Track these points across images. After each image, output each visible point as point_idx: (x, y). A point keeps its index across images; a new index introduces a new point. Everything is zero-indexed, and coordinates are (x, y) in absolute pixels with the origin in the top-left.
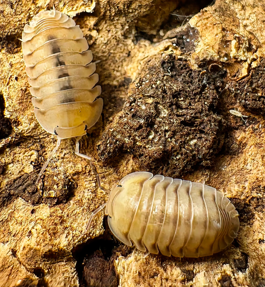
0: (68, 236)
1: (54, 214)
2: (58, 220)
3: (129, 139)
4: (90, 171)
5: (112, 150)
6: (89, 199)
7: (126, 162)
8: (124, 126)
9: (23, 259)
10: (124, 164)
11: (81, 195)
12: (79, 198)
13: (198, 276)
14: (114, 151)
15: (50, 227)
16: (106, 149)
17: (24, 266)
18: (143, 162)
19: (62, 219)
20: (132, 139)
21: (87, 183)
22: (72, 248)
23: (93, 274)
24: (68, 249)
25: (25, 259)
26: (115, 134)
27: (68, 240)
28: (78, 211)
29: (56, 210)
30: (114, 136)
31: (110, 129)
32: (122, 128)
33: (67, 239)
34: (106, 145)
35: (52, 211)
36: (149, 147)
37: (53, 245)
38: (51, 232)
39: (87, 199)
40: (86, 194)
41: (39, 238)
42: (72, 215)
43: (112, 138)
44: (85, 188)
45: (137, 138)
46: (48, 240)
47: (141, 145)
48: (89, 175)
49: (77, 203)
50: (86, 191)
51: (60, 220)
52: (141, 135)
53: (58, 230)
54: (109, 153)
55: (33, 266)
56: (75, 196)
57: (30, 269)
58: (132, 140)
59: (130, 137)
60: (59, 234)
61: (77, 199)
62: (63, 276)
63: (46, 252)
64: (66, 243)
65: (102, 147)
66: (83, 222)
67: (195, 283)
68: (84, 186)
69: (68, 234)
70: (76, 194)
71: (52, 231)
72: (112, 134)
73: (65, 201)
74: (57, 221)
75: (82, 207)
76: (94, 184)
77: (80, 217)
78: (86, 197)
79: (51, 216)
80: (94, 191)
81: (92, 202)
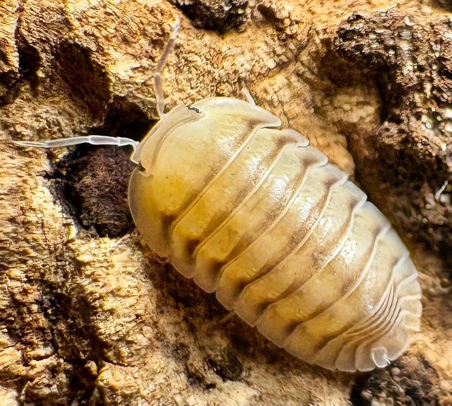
0: (139, 72)
1: (159, 14)
2: (155, 31)
3: (414, 71)
4: (292, 37)
5: (366, 50)
6: (235, 72)
7: (362, 99)
8: (436, 42)
9: (31, 9)
10: (354, 99)
11: (234, 51)
12: (224, 49)
13: (240, 386)
14: (370, 56)
15: (131, 22)
16: (361, 35)
17: (19, 21)
18: (387, 133)
19: (162, 38)
20: (418, 77)
21: (265, 48)
22: (123, 95)
23: (101, 174)
24: (116, 88)
25: (35, 14)
26: (406, 34)
27: (131, 77)
28: (199, 63)
29: (171, 15)
30: (399, 36)
31: (410, 17)
32: (428, 40)
33: (131, 73)
34: (371, 32)
35: (163, 7)
36: (424, 123)
37: (100, 49)
38: (122, 30)
39: (234, 67)
40: (240, 59)
41: (94, 11)
42: (184, 55)
43: (393, 34)
44: (252, 50)
45: (428, 87)
46: (104, 32)
47: (419, 105)
48: (284, 40)
49: (212, 51)
50: (248, 56)
51: (157, 34)
52: (439, 90)
53: (135, 43)
54: (359, 48)
55: (30, 38)
56: (223, 39)
57: (22, 36)
58: (415, 79)
59: (421, 69)
60: (130, 50)
61: (220, 45)
62: (56, 115)
63: (76, 45)
64: (124, 76)
65: (361, 25)
66: (186, 88)
67: (221, 390)
68: (255, 45)
69: (140, 69)
70: (228, 38)
71: (125, 32)
72: (401, 27)
73: (199, 23)
74: (152, 31)
75: (212, 65)
76: (271, 64)
77: (190, 76)
78: (236, 62)
79: (152, 11)
80: (260, 74)
81: (235, 83)
